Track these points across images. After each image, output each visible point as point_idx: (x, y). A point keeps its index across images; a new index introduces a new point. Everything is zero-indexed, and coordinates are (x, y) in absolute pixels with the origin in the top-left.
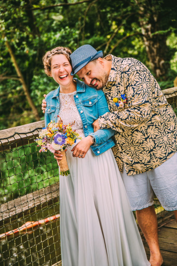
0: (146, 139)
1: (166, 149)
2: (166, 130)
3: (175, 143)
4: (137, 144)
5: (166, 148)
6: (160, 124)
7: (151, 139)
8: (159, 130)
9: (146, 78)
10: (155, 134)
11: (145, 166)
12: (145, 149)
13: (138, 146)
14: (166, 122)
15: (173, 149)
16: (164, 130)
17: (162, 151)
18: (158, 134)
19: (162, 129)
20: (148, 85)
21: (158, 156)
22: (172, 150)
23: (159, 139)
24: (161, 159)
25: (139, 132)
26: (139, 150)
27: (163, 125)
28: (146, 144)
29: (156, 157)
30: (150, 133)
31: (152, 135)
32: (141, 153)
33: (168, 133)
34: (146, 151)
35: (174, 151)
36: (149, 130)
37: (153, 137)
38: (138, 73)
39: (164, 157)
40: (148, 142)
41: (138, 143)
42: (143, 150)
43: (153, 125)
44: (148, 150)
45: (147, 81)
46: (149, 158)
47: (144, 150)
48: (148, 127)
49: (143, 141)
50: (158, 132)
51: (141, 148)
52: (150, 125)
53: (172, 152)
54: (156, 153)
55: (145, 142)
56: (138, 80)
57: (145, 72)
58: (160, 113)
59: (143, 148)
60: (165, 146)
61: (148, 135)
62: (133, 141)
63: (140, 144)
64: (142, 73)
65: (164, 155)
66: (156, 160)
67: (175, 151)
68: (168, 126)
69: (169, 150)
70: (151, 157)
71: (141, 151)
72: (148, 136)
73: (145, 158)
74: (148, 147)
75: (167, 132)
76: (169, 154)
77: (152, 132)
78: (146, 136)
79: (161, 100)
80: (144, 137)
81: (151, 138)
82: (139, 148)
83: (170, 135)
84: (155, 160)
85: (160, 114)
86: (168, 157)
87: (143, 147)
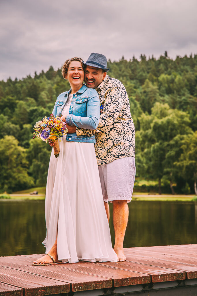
1: (120, 150)
4: (100, 142)
6: (120, 131)
7: (111, 140)
8: (119, 135)
10: (115, 136)
11: (102, 161)
12: (105, 147)
14: (126, 131)
18: (117, 138)
19: (121, 135)
22: (125, 154)
23: (117, 142)
24: (114, 156)
26: (101, 147)
27: (123, 132)
30: (111, 135)
31: (113, 137)
32: (101, 150)
33: (126, 140)
36: (111, 133)
37: (113, 139)
42: (103, 148)
43: (115, 129)
46: (106, 154)
47: (104, 148)
48: (110, 130)
50: (118, 136)
53: (124, 155)
54: (112, 151)
55: (106, 141)
58: (122, 122)
59: (104, 146)
60: (120, 148)
62: (97, 138)
65: (118, 154)
69: (123, 152)
70: (107, 153)
71: (102, 148)
72: (110, 137)
73: (103, 154)
74: (108, 146)
75: (124, 139)
76: (122, 155)
78: (108, 137)
80: (106, 138)
83: (126, 142)
84: (110, 156)
87: (104, 145)
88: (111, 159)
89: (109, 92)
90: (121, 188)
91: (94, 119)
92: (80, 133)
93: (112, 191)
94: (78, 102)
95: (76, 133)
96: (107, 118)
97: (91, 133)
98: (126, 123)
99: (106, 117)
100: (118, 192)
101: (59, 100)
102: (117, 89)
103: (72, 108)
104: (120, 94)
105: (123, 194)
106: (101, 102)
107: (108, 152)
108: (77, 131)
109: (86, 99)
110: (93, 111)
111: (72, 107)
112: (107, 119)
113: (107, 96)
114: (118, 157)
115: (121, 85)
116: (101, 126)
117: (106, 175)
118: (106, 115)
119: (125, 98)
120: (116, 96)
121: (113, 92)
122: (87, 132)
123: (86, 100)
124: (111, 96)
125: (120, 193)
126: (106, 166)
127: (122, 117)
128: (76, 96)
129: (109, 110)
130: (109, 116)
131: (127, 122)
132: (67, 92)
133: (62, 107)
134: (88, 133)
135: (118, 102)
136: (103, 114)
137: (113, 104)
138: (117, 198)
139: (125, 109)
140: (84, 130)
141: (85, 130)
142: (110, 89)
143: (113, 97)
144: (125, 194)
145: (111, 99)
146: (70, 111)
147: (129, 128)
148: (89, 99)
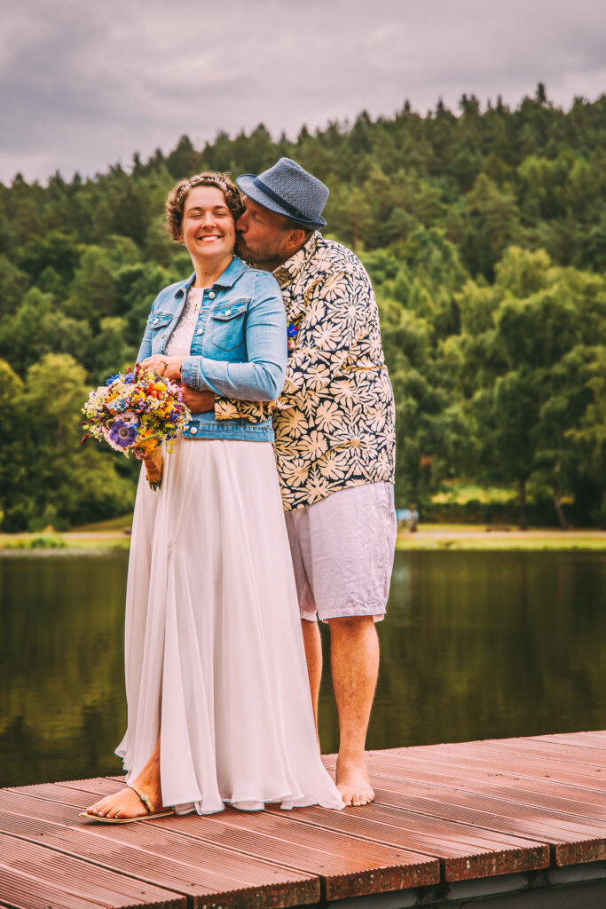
0: (309, 431)
2: (361, 424)
3: (375, 460)
5: (351, 461)
6: (350, 405)
9: (360, 295)
12: (304, 454)
13: (286, 444)
14: (365, 405)
15: (368, 473)
16: (357, 423)
17: (338, 464)
19: (352, 419)
20: (360, 312)
21: (326, 472)
25: (299, 410)
27: (357, 407)
28: (308, 444)
29: (321, 476)
33: (365, 432)
34: (305, 460)
35: (367, 476)
36: (321, 411)
37: (326, 429)
38: (347, 279)
39: (340, 479)
40: (314, 439)
41: (287, 435)
42: (298, 456)
43: (332, 401)
44: (309, 459)
45: (360, 301)
47: (300, 458)
48: (320, 402)
49: (302, 435)
51: (294, 451)
52: (325, 396)
53: (362, 477)
56: (341, 295)
57: (362, 283)
59: (299, 451)
60: (348, 456)
61: (317, 422)
63: (294, 439)
64: (355, 282)
66: (321, 482)
67: (370, 478)
68: (369, 417)
75: (362, 430)
77: (327, 415)
78: (312, 424)
79: (371, 354)
81: (323, 431)
82: (289, 448)
83: (367, 438)
85: (353, 381)
86: (349, 483)
87: (298, 448)
88: (322, 490)
89: (320, 288)
90: (354, 578)
91: (268, 367)
92: (226, 410)
93: (328, 588)
94: (219, 315)
95: (213, 411)
96: (310, 366)
97: (260, 413)
98: (366, 379)
99: (307, 363)
100: (347, 591)
101: (160, 310)
102: (345, 277)
103: (202, 335)
104: (354, 293)
105: (361, 598)
106: (292, 314)
107: (311, 468)
108: (216, 405)
109: (242, 307)
110: (266, 343)
111: (200, 331)
112: (309, 370)
113: (312, 300)
114: (343, 484)
115: (358, 267)
116: (291, 390)
117: (308, 541)
118: (308, 358)
119: (368, 305)
120: (340, 301)
121: (331, 288)
122: (246, 408)
123: (243, 309)
124: (324, 299)
125: (353, 597)
126: (305, 512)
127: (355, 363)
128: (212, 295)
129: (318, 342)
130: (316, 362)
131: (371, 376)
132: (181, 285)
133: (167, 331)
134: (251, 414)
135: (344, 321)
136: (299, 356)
137: (330, 325)
138: (344, 610)
139: (367, 337)
140: (239, 405)
141: (243, 402)
142: (321, 276)
143: (332, 302)
144: (365, 597)
145: (323, 310)
146: (193, 345)
147: (375, 395)
148: (254, 305)
